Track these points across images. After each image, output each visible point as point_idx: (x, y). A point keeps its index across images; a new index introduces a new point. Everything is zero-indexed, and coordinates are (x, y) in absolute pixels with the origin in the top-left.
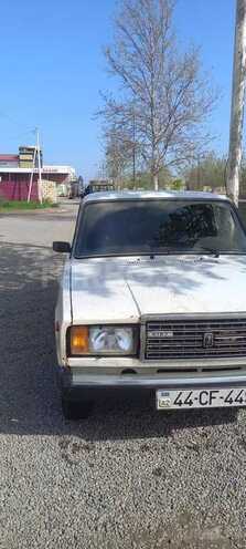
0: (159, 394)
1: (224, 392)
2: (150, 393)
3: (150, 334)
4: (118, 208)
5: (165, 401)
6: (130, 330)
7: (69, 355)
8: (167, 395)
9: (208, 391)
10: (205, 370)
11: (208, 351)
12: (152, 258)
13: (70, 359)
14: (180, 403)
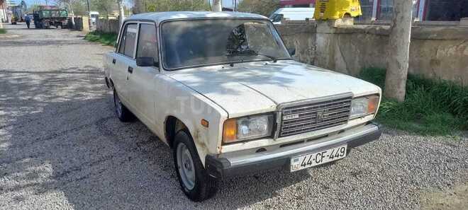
0: (292, 160)
1: (329, 152)
2: (286, 161)
3: (285, 118)
4: (191, 25)
5: (296, 166)
6: (267, 116)
7: (223, 144)
8: (297, 160)
9: (321, 153)
10: (310, 140)
11: (318, 125)
12: (232, 65)
13: (224, 147)
14: (305, 165)
